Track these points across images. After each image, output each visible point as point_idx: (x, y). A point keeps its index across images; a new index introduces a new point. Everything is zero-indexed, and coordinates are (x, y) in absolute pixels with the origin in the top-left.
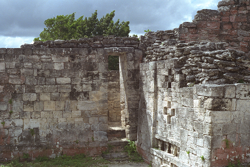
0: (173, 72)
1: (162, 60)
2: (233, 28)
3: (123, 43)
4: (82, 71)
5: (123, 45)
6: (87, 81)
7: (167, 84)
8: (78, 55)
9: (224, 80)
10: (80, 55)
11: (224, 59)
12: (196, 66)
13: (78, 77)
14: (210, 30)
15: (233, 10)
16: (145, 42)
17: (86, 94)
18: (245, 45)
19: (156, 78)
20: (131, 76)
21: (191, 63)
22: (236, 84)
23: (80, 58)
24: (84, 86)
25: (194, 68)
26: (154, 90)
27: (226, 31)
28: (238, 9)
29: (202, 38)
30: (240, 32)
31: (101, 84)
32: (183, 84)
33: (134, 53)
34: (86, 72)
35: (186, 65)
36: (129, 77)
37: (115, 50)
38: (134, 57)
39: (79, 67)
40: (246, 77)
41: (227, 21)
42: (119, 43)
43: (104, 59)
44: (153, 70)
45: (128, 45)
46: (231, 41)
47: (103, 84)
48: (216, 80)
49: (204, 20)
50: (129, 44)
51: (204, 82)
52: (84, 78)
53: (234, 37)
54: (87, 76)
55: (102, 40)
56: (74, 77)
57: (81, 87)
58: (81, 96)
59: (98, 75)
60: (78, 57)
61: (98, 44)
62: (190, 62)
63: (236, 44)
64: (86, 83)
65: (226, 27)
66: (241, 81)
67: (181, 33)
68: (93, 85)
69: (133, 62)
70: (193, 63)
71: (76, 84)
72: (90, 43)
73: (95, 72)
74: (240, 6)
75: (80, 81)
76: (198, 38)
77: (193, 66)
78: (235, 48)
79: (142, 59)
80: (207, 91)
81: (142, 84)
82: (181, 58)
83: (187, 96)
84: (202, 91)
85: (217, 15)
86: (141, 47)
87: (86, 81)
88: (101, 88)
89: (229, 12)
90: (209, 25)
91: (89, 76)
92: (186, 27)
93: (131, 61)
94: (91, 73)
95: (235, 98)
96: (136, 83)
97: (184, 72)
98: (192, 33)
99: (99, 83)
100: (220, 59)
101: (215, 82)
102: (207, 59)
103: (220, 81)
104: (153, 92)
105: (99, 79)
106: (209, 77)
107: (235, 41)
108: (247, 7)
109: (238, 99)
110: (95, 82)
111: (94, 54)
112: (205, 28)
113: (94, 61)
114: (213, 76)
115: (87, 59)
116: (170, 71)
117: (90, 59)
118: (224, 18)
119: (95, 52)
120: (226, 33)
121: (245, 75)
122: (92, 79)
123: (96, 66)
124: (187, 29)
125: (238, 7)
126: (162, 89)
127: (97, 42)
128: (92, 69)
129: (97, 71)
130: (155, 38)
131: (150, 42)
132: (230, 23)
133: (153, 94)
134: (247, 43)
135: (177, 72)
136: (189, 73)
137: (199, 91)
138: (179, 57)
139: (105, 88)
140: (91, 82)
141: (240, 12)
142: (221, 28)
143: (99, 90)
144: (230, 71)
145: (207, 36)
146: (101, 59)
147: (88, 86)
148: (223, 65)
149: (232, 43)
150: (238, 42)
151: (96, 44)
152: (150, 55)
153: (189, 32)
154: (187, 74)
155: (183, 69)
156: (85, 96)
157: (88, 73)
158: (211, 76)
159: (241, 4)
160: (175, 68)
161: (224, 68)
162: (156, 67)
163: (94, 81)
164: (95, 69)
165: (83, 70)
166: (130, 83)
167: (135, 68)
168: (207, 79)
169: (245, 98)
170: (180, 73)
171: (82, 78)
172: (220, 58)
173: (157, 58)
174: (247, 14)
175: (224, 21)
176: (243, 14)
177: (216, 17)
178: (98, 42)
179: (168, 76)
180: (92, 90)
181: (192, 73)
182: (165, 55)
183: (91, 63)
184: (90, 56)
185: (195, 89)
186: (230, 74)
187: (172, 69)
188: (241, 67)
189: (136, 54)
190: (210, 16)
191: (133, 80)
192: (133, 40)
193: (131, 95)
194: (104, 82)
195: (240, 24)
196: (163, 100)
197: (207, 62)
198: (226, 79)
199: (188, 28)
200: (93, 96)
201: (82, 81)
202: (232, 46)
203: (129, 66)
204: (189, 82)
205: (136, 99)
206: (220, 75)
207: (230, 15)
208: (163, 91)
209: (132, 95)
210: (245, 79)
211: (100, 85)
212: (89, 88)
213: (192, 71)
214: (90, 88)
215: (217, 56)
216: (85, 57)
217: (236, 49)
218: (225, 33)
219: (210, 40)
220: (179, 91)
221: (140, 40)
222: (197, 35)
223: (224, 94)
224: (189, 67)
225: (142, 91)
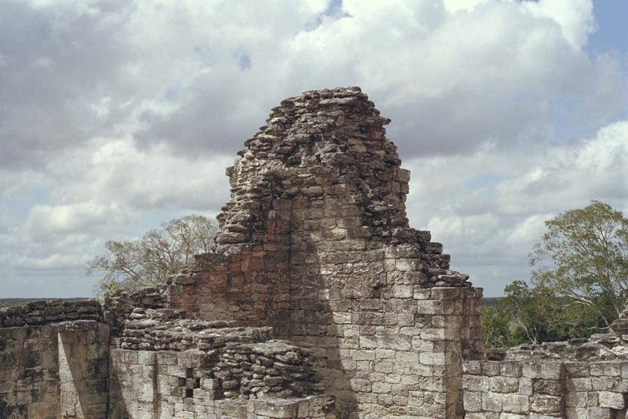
0: (199, 374)
1: (166, 349)
2: (245, 281)
3: (76, 311)
4: (17, 368)
5: (77, 316)
6: (25, 385)
7: (184, 391)
8: (11, 340)
9: (291, 392)
10: (13, 340)
11: (289, 362)
12: (238, 367)
13: (11, 380)
14: (215, 287)
15: (246, 253)
16: (114, 310)
17: (22, 408)
18: (261, 307)
19: (156, 379)
20: (93, 370)
21: (229, 361)
22: (308, 398)
23: (13, 346)
24: (20, 395)
25: (235, 370)
26: (154, 400)
27: (235, 287)
28: (252, 250)
29: (203, 300)
30: (255, 286)
31: (46, 389)
32: (218, 394)
33: (97, 330)
34: (22, 370)
35: (220, 364)
36: (89, 372)
37: (68, 328)
38: (97, 336)
39: (13, 361)
40: (316, 385)
41: (238, 270)
42: (70, 312)
43: (52, 344)
44: (150, 365)
45: (84, 315)
46: (242, 303)
47: (49, 389)
48: (280, 391)
49: (205, 271)
50: (84, 313)
51: (261, 394)
52: (19, 381)
53: (247, 296)
54: (23, 377)
55: (43, 309)
56: (3, 380)
57: (15, 397)
58: (15, 414)
59: (41, 374)
60: (11, 344)
61: (37, 316)
62: (227, 360)
63: (249, 307)
64: (23, 389)
65: (236, 280)
66: (310, 392)
67: (173, 295)
68: (33, 393)
69: (95, 345)
70: (232, 362)
71: (7, 393)
72: (24, 315)
73: (37, 369)
74: (255, 245)
75: (13, 388)
76: (198, 302)
77: (233, 367)
78: (248, 312)
79: (110, 338)
80: (276, 411)
81: (119, 386)
82: (210, 352)
83: (234, 414)
84: (266, 409)
85: (224, 261)
86: (107, 318)
87: (23, 386)
88: (47, 396)
89: (240, 256)
90: (212, 278)
91: (27, 376)
92: (180, 284)
93: (93, 344)
94: (31, 371)
95: (308, 417)
96: (100, 383)
97: (218, 375)
98: (189, 294)
99: (44, 388)
100: (283, 362)
101: (279, 394)
102: (260, 360)
103: (286, 394)
104: (149, 402)
105: (43, 381)
106: (269, 388)
107: (248, 303)
108: (265, 246)
109: (312, 417)
110: (37, 386)
111: (37, 336)
112: (206, 284)
113: (36, 348)
114: (274, 386)
115: (25, 347)
116: (190, 371)
117: (30, 346)
118: (233, 266)
119: (38, 332)
120: (236, 290)
121: (314, 382)
122: (32, 381)
123: (38, 358)
124: (182, 287)
125: (252, 246)
126: (171, 399)
127: (35, 314)
128: (33, 363)
129: (40, 367)
130: (131, 304)
131: (123, 310)
132: (242, 273)
133: (151, 406)
134: (264, 304)
135: (207, 374)
136: (226, 377)
137: (260, 409)
138: (206, 350)
139: (53, 396)
140: (30, 387)
141: (255, 254)
142: (229, 282)
143: (43, 401)
144: (298, 379)
145: (210, 297)
146: (47, 344)
147: (26, 394)
148: (287, 370)
149: (243, 306)
150: (251, 303)
151: (33, 316)
152: (134, 338)
153: (185, 291)
154: (223, 378)
155: (216, 371)
156: (21, 413)
157: (26, 372)
158: (271, 387)
159: (256, 241)
160: (202, 367)
161: (288, 375)
162: (156, 361)
163: (36, 384)
164: (37, 363)
165: (19, 366)
166: (91, 382)
167: (98, 355)
168: (266, 391)
169: (318, 415)
170: (212, 376)
171: (16, 381)
172: (283, 360)
173: (152, 344)
174: (264, 256)
175: (233, 270)
176: (259, 258)
177: (222, 265)
178: (37, 313)
179: (185, 379)
180: (33, 401)
181: (231, 377)
182: (172, 341)
183: (31, 353)
184: (30, 341)
185: (253, 406)
186: (299, 383)
187: (196, 369)
188: (310, 372)
189: (100, 331)
190: (214, 263)
191: (96, 378)
192: (91, 305)
193: (92, 404)
194: (51, 385)
195: (255, 274)
196: (174, 415)
197: (261, 365)
198: (292, 390)
199: (183, 285)
200: (33, 412)
201: (16, 387)
202: (244, 310)
203: (90, 353)
204: (227, 390)
205: (100, 410)
206: (285, 385)
207: (242, 260)
208: (174, 401)
209: (95, 404)
210: (315, 389)
211: (44, 391)
212: (27, 398)
213: (232, 373)
214: (30, 398)
215: (278, 357)
216: (21, 343)
217: (250, 314)
218: (234, 290)
219: (214, 303)
220: (212, 405)
221: (103, 304)
222: (195, 296)
223: (297, 413)
224: (225, 367)
225: (119, 397)
